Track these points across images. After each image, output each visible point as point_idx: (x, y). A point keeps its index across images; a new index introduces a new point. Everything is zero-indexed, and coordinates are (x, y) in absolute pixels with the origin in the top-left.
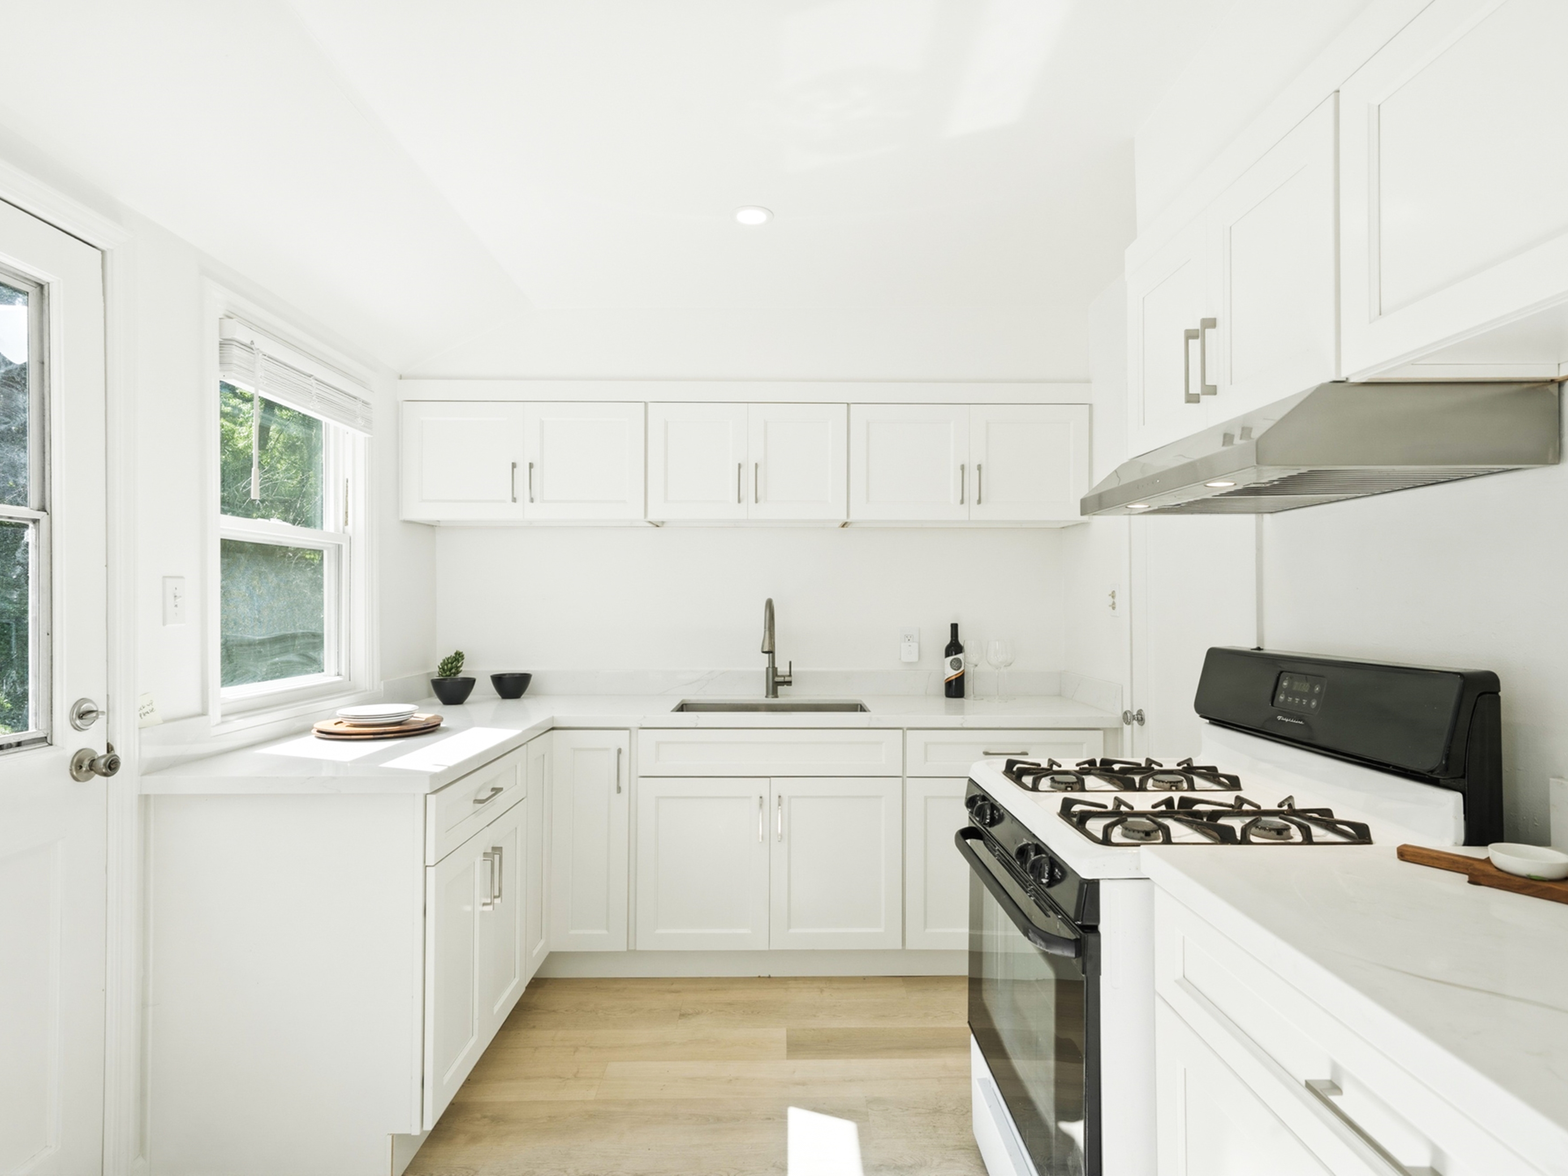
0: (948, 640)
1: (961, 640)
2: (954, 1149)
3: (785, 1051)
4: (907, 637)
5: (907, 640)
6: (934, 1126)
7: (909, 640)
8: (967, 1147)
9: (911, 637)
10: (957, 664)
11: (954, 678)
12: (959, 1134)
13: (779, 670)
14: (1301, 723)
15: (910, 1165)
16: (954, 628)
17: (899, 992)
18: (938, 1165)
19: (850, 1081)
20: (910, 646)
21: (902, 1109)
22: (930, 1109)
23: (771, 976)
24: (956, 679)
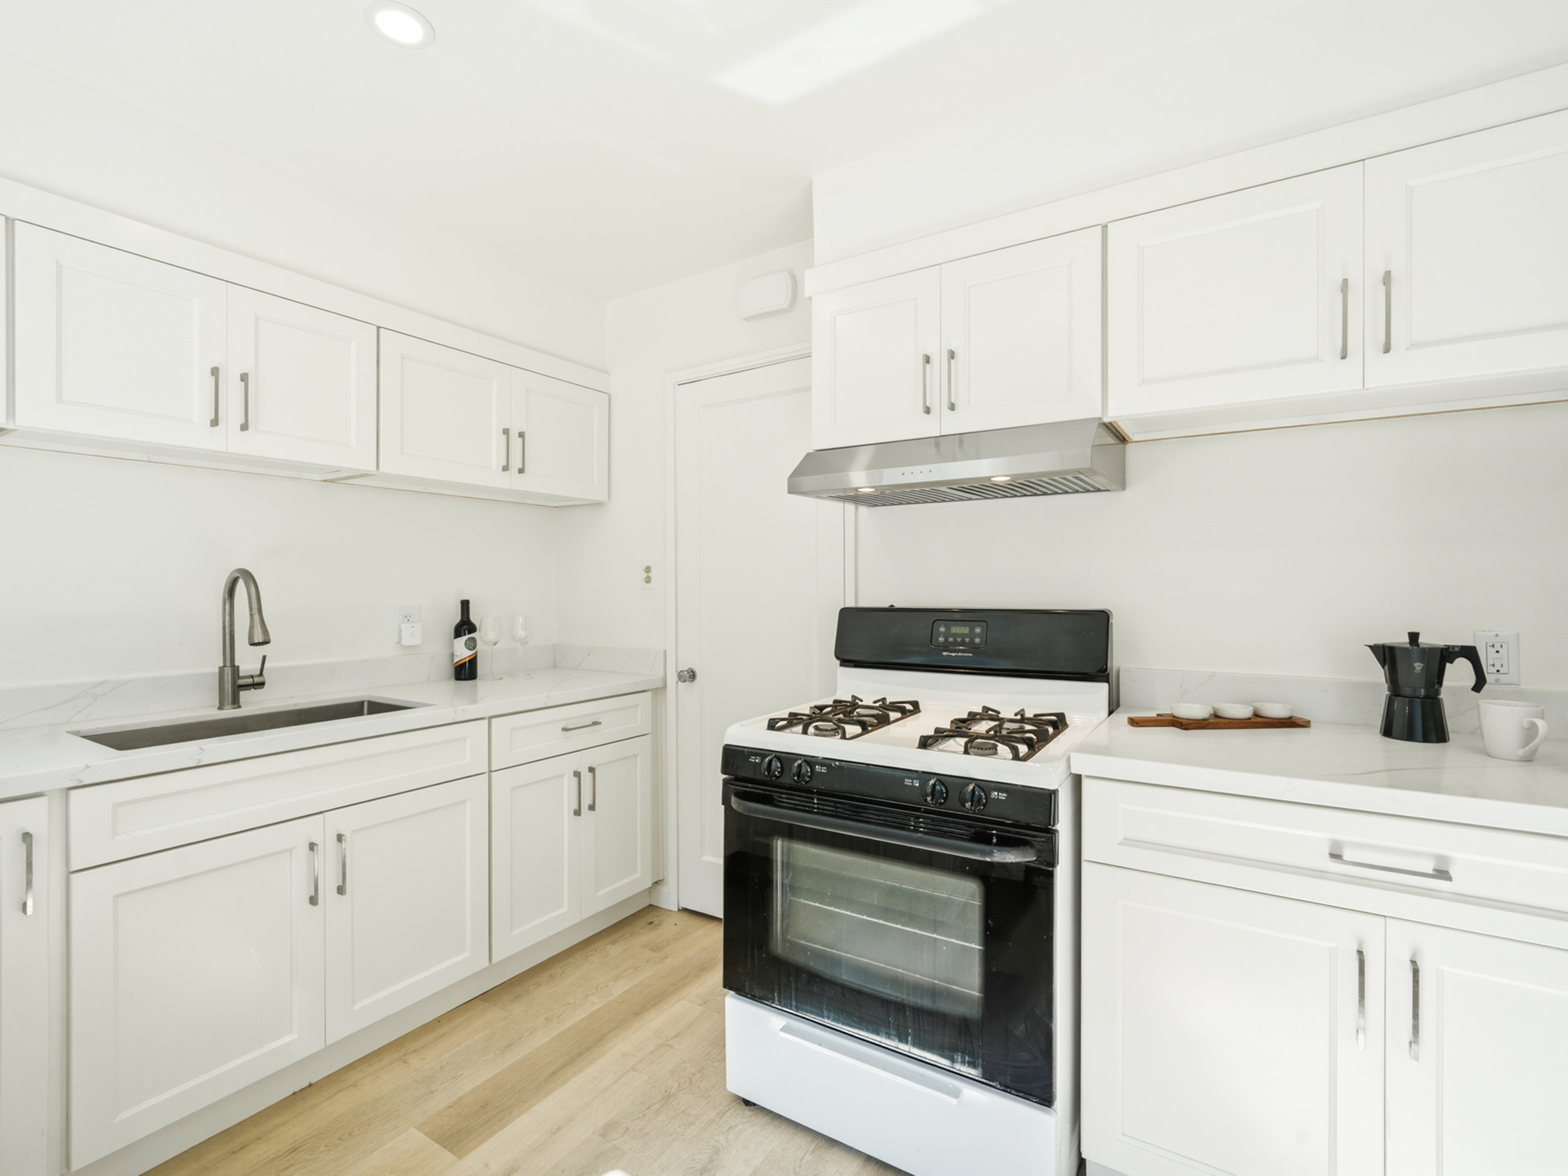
0: (458, 619)
1: (474, 618)
2: (721, 1117)
3: (447, 1154)
4: (406, 617)
5: (406, 620)
6: (683, 1112)
7: (408, 620)
8: (726, 1108)
9: (410, 617)
10: (472, 644)
11: (467, 660)
12: (708, 1103)
13: (241, 669)
14: (970, 655)
15: (708, 1160)
16: (465, 605)
17: (494, 1015)
18: (727, 1142)
19: (559, 1129)
20: (413, 627)
21: (639, 1118)
22: (661, 1100)
23: (312, 1083)
24: (470, 661)
